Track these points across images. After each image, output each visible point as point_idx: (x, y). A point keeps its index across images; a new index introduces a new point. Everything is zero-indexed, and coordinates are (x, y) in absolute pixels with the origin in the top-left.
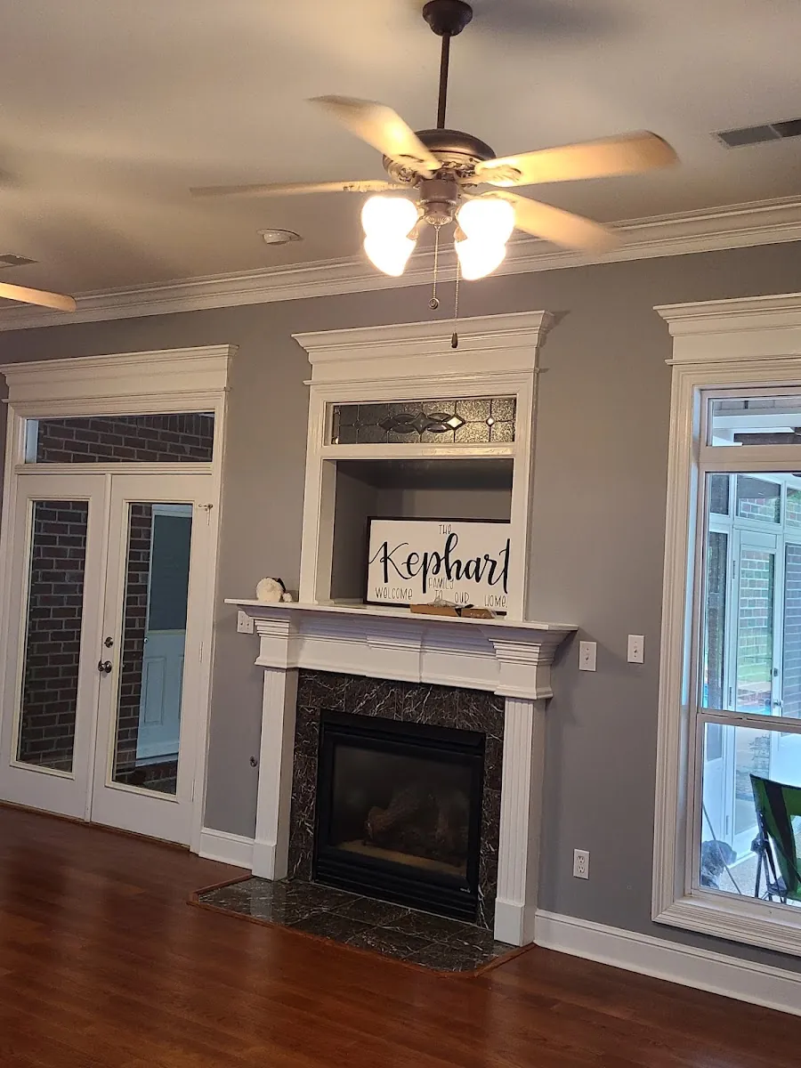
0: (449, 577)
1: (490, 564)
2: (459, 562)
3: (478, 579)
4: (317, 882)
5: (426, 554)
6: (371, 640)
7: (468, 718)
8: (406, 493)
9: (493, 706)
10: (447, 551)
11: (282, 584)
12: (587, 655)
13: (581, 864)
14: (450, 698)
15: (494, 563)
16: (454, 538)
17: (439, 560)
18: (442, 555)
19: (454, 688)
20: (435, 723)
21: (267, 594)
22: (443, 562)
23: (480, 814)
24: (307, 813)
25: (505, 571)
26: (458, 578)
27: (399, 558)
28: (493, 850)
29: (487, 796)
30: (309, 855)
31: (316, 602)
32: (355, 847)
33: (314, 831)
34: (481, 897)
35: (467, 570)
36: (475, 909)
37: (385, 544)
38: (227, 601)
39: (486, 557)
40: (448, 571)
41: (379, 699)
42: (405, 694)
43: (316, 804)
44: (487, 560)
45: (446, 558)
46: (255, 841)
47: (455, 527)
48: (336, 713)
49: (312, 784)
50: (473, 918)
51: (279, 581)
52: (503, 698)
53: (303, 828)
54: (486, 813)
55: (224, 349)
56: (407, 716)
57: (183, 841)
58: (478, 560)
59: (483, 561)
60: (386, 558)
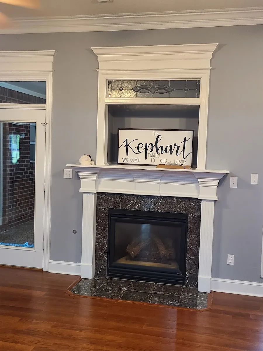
0: (158, 153)
1: (176, 147)
2: (162, 147)
3: (171, 153)
4: (109, 277)
5: (146, 144)
6: (135, 179)
7: (180, 208)
8: (127, 119)
9: (191, 203)
10: (157, 142)
11: (91, 157)
12: (233, 182)
13: (230, 259)
14: (171, 201)
15: (179, 147)
16: (160, 138)
17: (153, 146)
18: (154, 144)
19: (173, 197)
20: (165, 211)
21: (85, 162)
22: (155, 147)
23: (186, 244)
24: (103, 250)
25: (184, 150)
26: (162, 153)
27: (133, 146)
28: (192, 258)
29: (190, 238)
30: (105, 267)
31: (104, 164)
32: (123, 261)
33: (107, 257)
34: (187, 276)
35: (166, 150)
36: (184, 280)
37: (127, 140)
38: (67, 165)
39: (175, 145)
40: (157, 150)
41: (138, 203)
42: (150, 200)
43: (108, 246)
44: (175, 146)
45: (156, 145)
46: (82, 264)
47: (160, 133)
48: (117, 210)
49: (105, 239)
50: (183, 284)
51: (90, 156)
52: (201, 200)
53: (102, 256)
54: (189, 244)
55: (52, 52)
56: (152, 209)
57: (40, 267)
58: (171, 146)
59: (173, 146)
60: (127, 145)
